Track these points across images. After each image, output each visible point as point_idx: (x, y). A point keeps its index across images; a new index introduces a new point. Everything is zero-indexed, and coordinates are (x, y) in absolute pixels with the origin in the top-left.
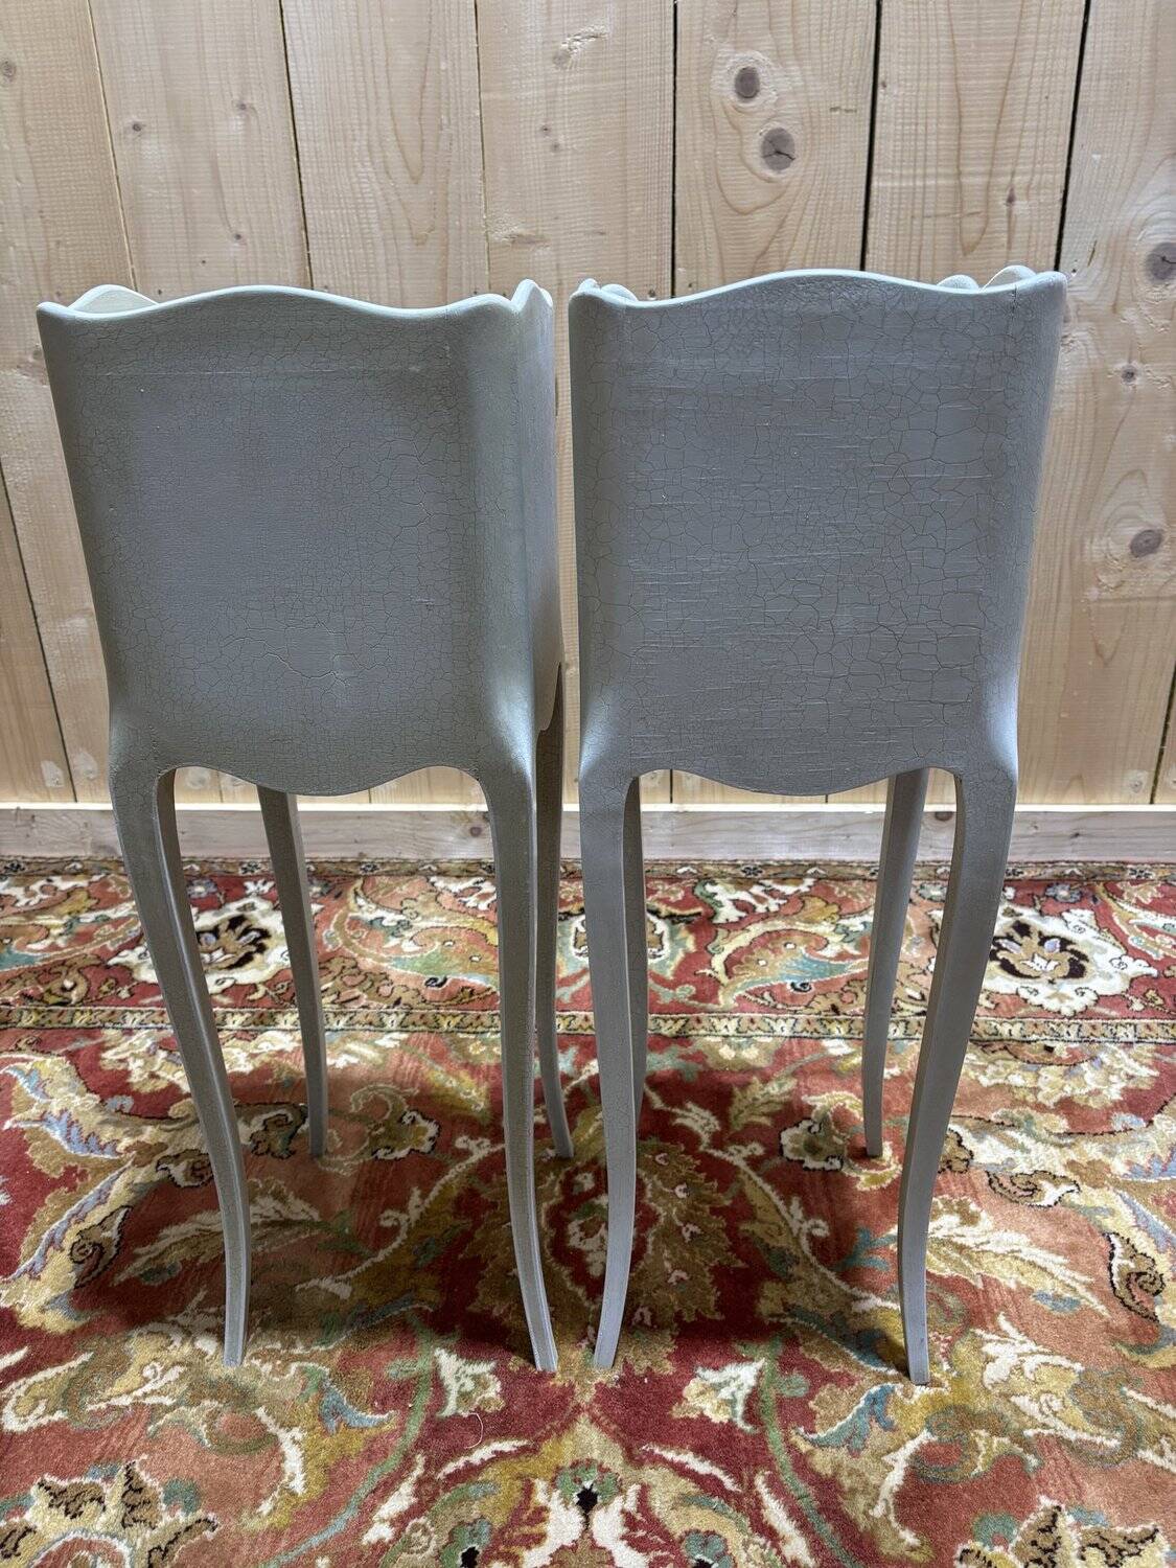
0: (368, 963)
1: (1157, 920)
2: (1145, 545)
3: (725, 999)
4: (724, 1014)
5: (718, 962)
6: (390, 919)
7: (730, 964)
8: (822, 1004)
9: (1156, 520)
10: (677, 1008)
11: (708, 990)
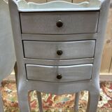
0: (4, 99)
1: (110, 90)
2: (108, 42)
3: (53, 105)
4: (53, 108)
5: (53, 98)
6: (9, 90)
7: (55, 98)
8: (66, 106)
9: (109, 39)
10: (47, 107)
11: (51, 103)
